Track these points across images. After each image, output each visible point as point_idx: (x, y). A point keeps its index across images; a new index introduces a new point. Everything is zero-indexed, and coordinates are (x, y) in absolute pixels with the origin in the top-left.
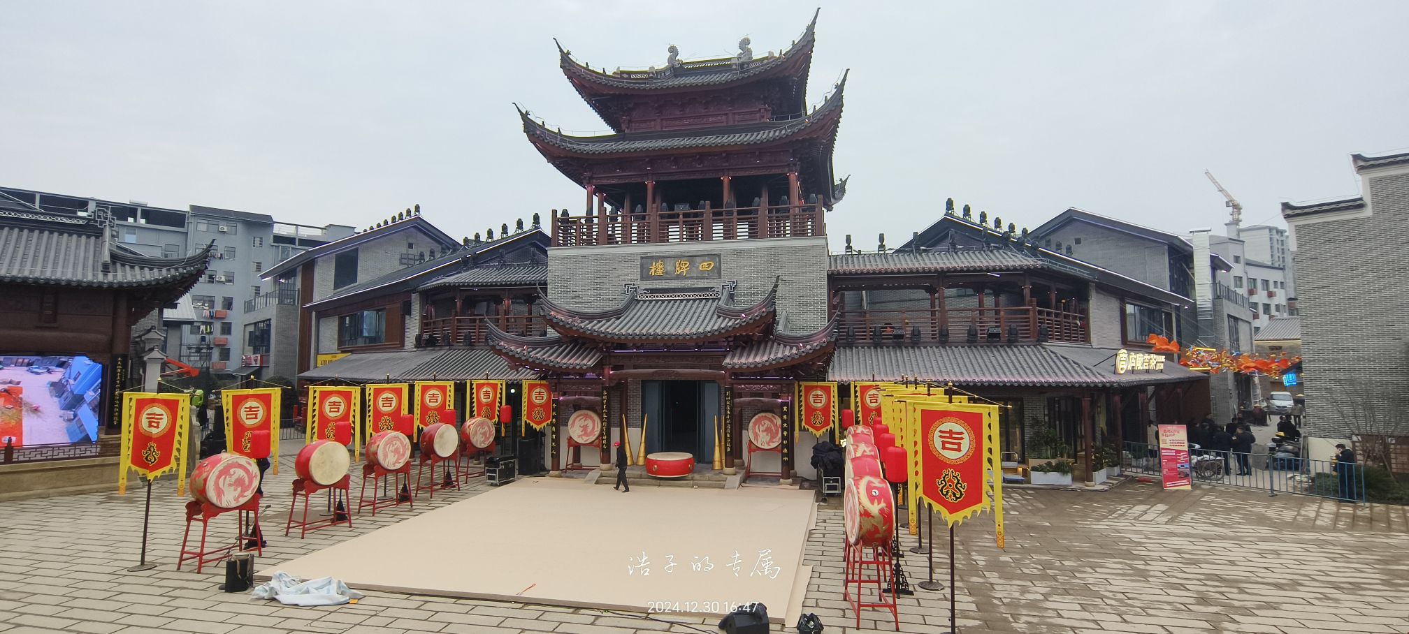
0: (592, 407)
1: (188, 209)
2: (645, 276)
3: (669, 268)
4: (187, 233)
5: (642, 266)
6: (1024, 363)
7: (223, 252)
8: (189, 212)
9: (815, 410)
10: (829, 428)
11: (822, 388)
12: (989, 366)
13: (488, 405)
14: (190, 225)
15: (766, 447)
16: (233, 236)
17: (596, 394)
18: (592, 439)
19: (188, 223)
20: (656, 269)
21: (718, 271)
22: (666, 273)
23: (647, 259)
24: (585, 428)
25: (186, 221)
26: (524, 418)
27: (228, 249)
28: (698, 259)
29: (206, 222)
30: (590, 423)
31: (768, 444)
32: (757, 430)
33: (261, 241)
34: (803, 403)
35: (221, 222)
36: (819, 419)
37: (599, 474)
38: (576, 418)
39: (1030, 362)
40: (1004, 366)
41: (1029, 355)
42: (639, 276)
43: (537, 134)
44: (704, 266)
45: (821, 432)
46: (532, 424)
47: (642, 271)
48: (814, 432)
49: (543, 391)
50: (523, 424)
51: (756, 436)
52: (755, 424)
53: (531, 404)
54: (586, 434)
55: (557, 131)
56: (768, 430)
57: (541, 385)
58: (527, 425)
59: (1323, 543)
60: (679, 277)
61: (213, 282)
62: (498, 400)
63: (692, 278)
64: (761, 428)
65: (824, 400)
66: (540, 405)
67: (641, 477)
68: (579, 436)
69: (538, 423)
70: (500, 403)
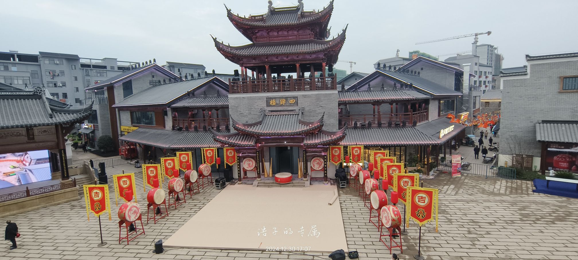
0: (252, 157)
1: (38, 54)
2: (268, 105)
3: (278, 102)
4: (40, 65)
5: (267, 101)
6: (408, 136)
7: (59, 73)
8: (39, 55)
9: (335, 156)
10: (340, 162)
11: (338, 148)
12: (396, 137)
13: (211, 157)
14: (41, 61)
15: (318, 169)
16: (62, 66)
17: (254, 153)
18: (252, 168)
19: (40, 60)
20: (273, 102)
21: (297, 103)
22: (277, 104)
23: (268, 99)
24: (249, 164)
25: (39, 59)
26: (225, 162)
27: (61, 71)
28: (289, 99)
29: (48, 59)
30: (251, 163)
31: (318, 168)
32: (314, 163)
33: (75, 67)
34: (331, 153)
35: (55, 59)
36: (337, 159)
37: (257, 183)
38: (246, 161)
39: (410, 134)
40: (401, 136)
41: (409, 131)
42: (266, 105)
43: (220, 47)
44: (292, 101)
45: (337, 164)
46: (228, 164)
47: (267, 103)
48: (335, 163)
49: (232, 151)
50: (225, 164)
51: (314, 166)
52: (313, 161)
53: (227, 156)
54: (250, 167)
55: (228, 45)
56: (318, 163)
57: (231, 149)
58: (227, 164)
59: (502, 201)
60: (282, 105)
61: (56, 87)
62: (214, 155)
63: (287, 106)
64: (316, 163)
65: (338, 152)
66: (231, 157)
67: (273, 183)
68: (247, 168)
69: (231, 163)
70: (215, 156)
